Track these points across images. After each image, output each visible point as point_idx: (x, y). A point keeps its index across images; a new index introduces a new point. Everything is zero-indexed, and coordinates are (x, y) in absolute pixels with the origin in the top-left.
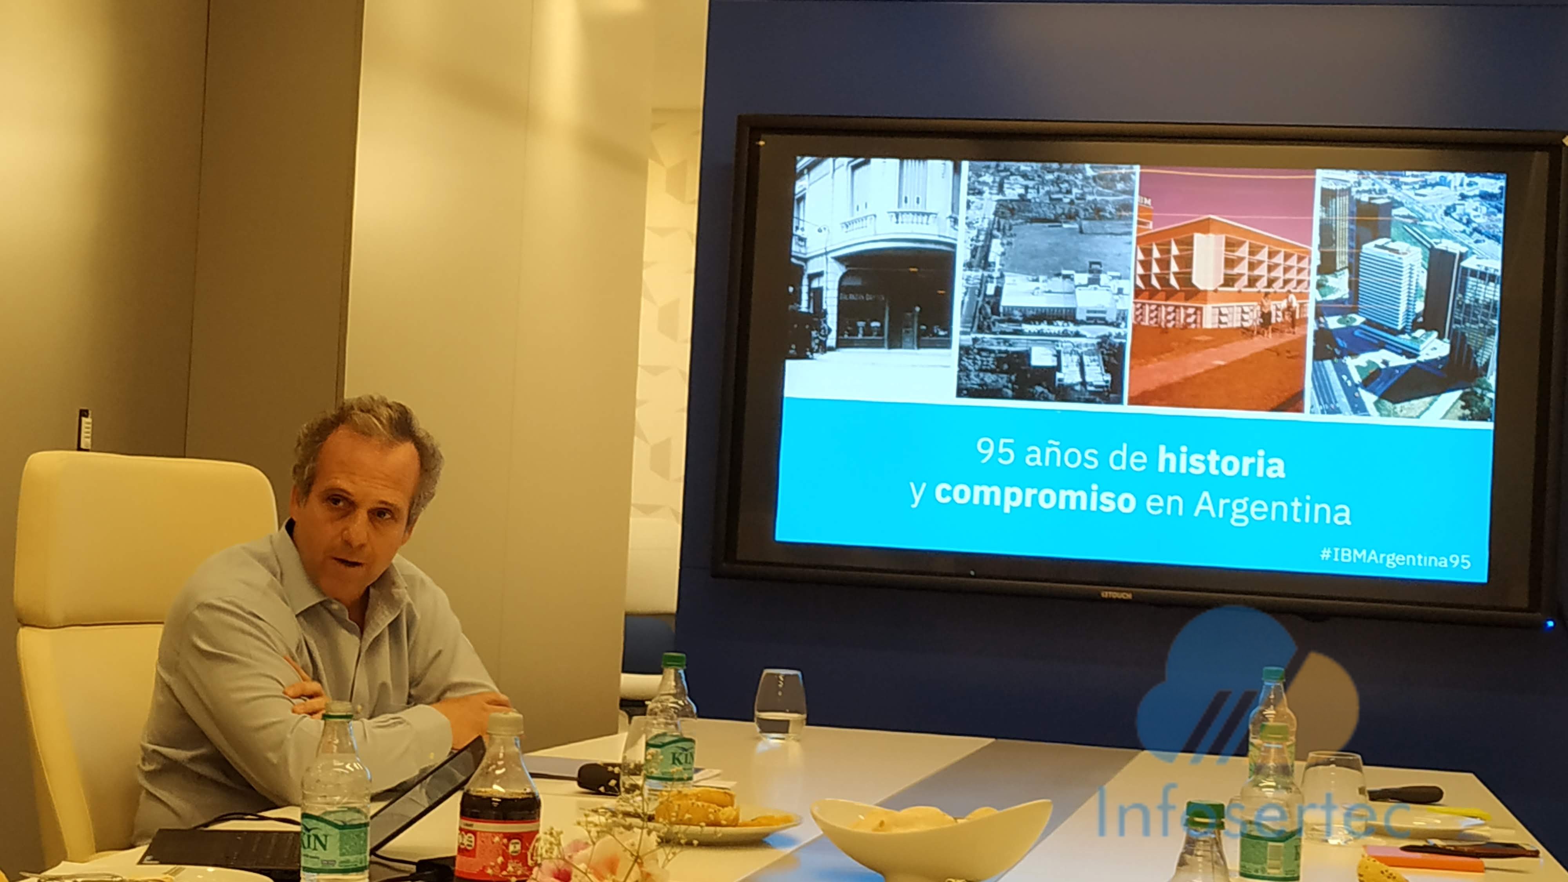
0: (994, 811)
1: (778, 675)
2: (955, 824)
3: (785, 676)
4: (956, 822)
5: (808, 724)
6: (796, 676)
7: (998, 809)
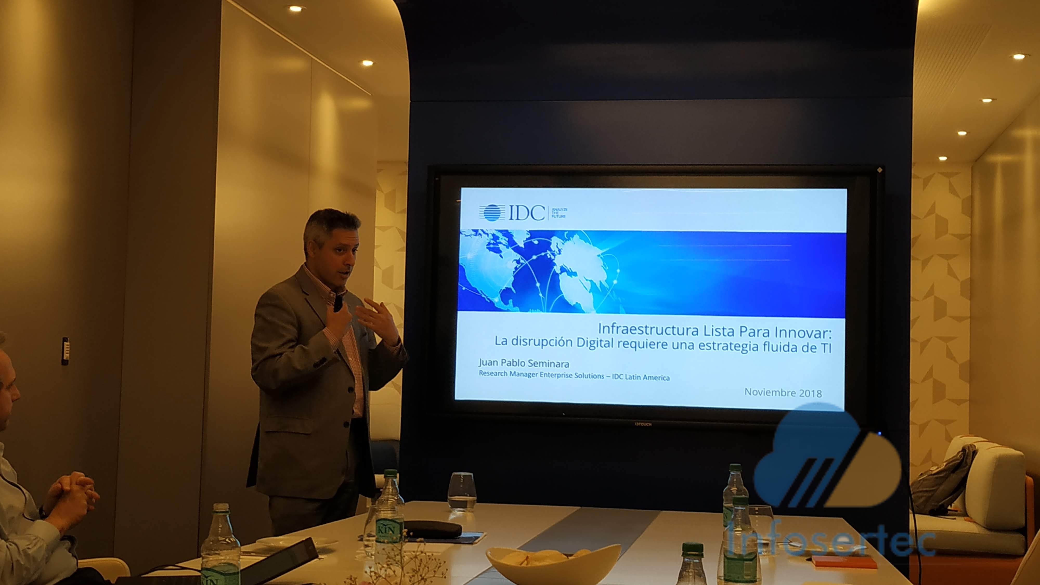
0: (589, 552)
1: (460, 475)
2: (567, 560)
3: (464, 476)
4: (568, 558)
5: (478, 502)
6: (470, 476)
7: (594, 550)
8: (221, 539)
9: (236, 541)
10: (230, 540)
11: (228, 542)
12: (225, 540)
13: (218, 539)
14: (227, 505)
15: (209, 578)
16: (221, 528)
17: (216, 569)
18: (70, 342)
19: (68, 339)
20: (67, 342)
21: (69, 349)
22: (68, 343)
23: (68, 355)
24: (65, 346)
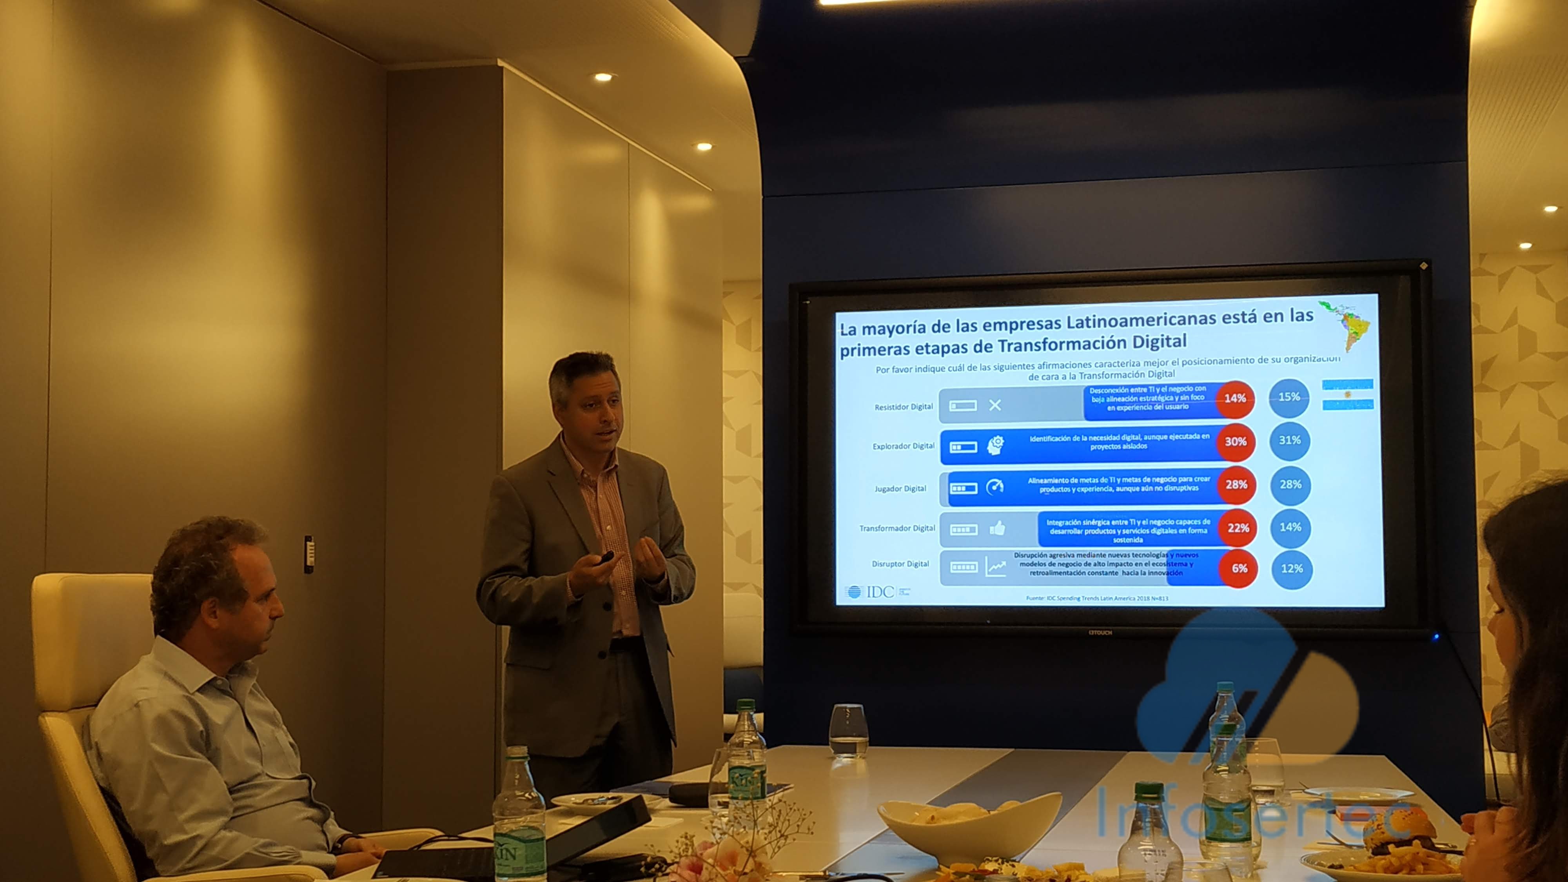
0: (1019, 804)
1: (846, 708)
2: (989, 815)
3: (850, 709)
4: (989, 813)
5: (870, 745)
6: (860, 708)
7: (1021, 802)
8: (518, 793)
9: (539, 797)
10: (530, 795)
11: (527, 798)
12: (523, 796)
13: (515, 794)
14: (525, 749)
15: (504, 847)
16: (518, 779)
17: (513, 834)
18: (314, 542)
19: (313, 538)
20: (310, 541)
21: (313, 551)
22: (312, 544)
23: (313, 559)
24: (309, 548)
